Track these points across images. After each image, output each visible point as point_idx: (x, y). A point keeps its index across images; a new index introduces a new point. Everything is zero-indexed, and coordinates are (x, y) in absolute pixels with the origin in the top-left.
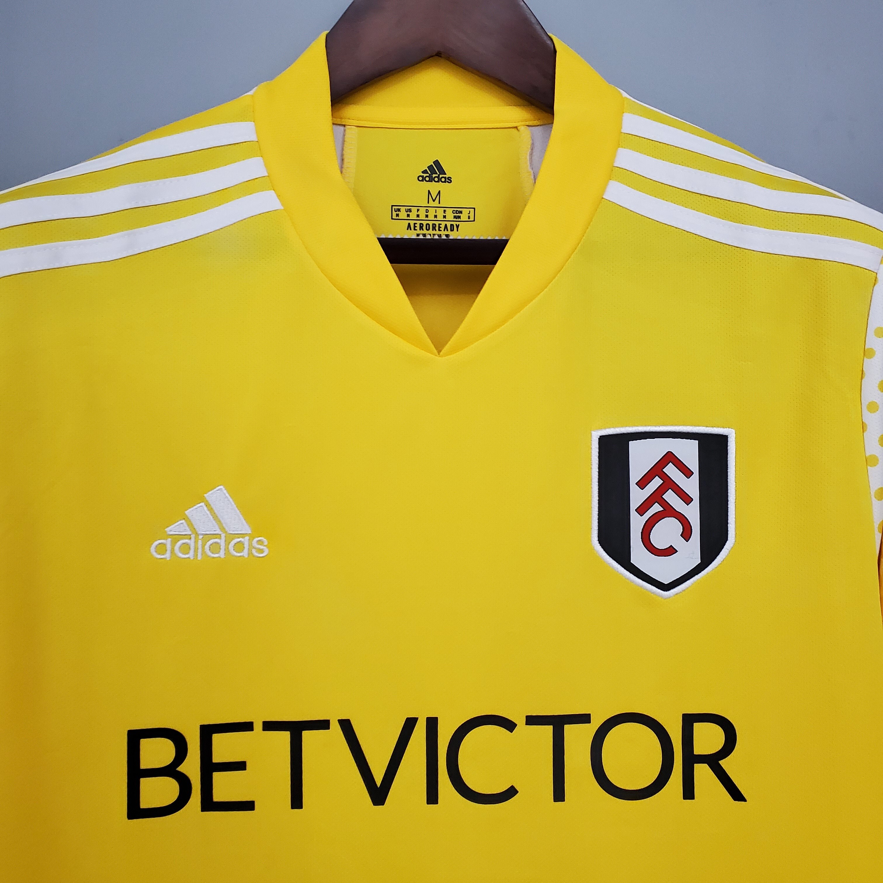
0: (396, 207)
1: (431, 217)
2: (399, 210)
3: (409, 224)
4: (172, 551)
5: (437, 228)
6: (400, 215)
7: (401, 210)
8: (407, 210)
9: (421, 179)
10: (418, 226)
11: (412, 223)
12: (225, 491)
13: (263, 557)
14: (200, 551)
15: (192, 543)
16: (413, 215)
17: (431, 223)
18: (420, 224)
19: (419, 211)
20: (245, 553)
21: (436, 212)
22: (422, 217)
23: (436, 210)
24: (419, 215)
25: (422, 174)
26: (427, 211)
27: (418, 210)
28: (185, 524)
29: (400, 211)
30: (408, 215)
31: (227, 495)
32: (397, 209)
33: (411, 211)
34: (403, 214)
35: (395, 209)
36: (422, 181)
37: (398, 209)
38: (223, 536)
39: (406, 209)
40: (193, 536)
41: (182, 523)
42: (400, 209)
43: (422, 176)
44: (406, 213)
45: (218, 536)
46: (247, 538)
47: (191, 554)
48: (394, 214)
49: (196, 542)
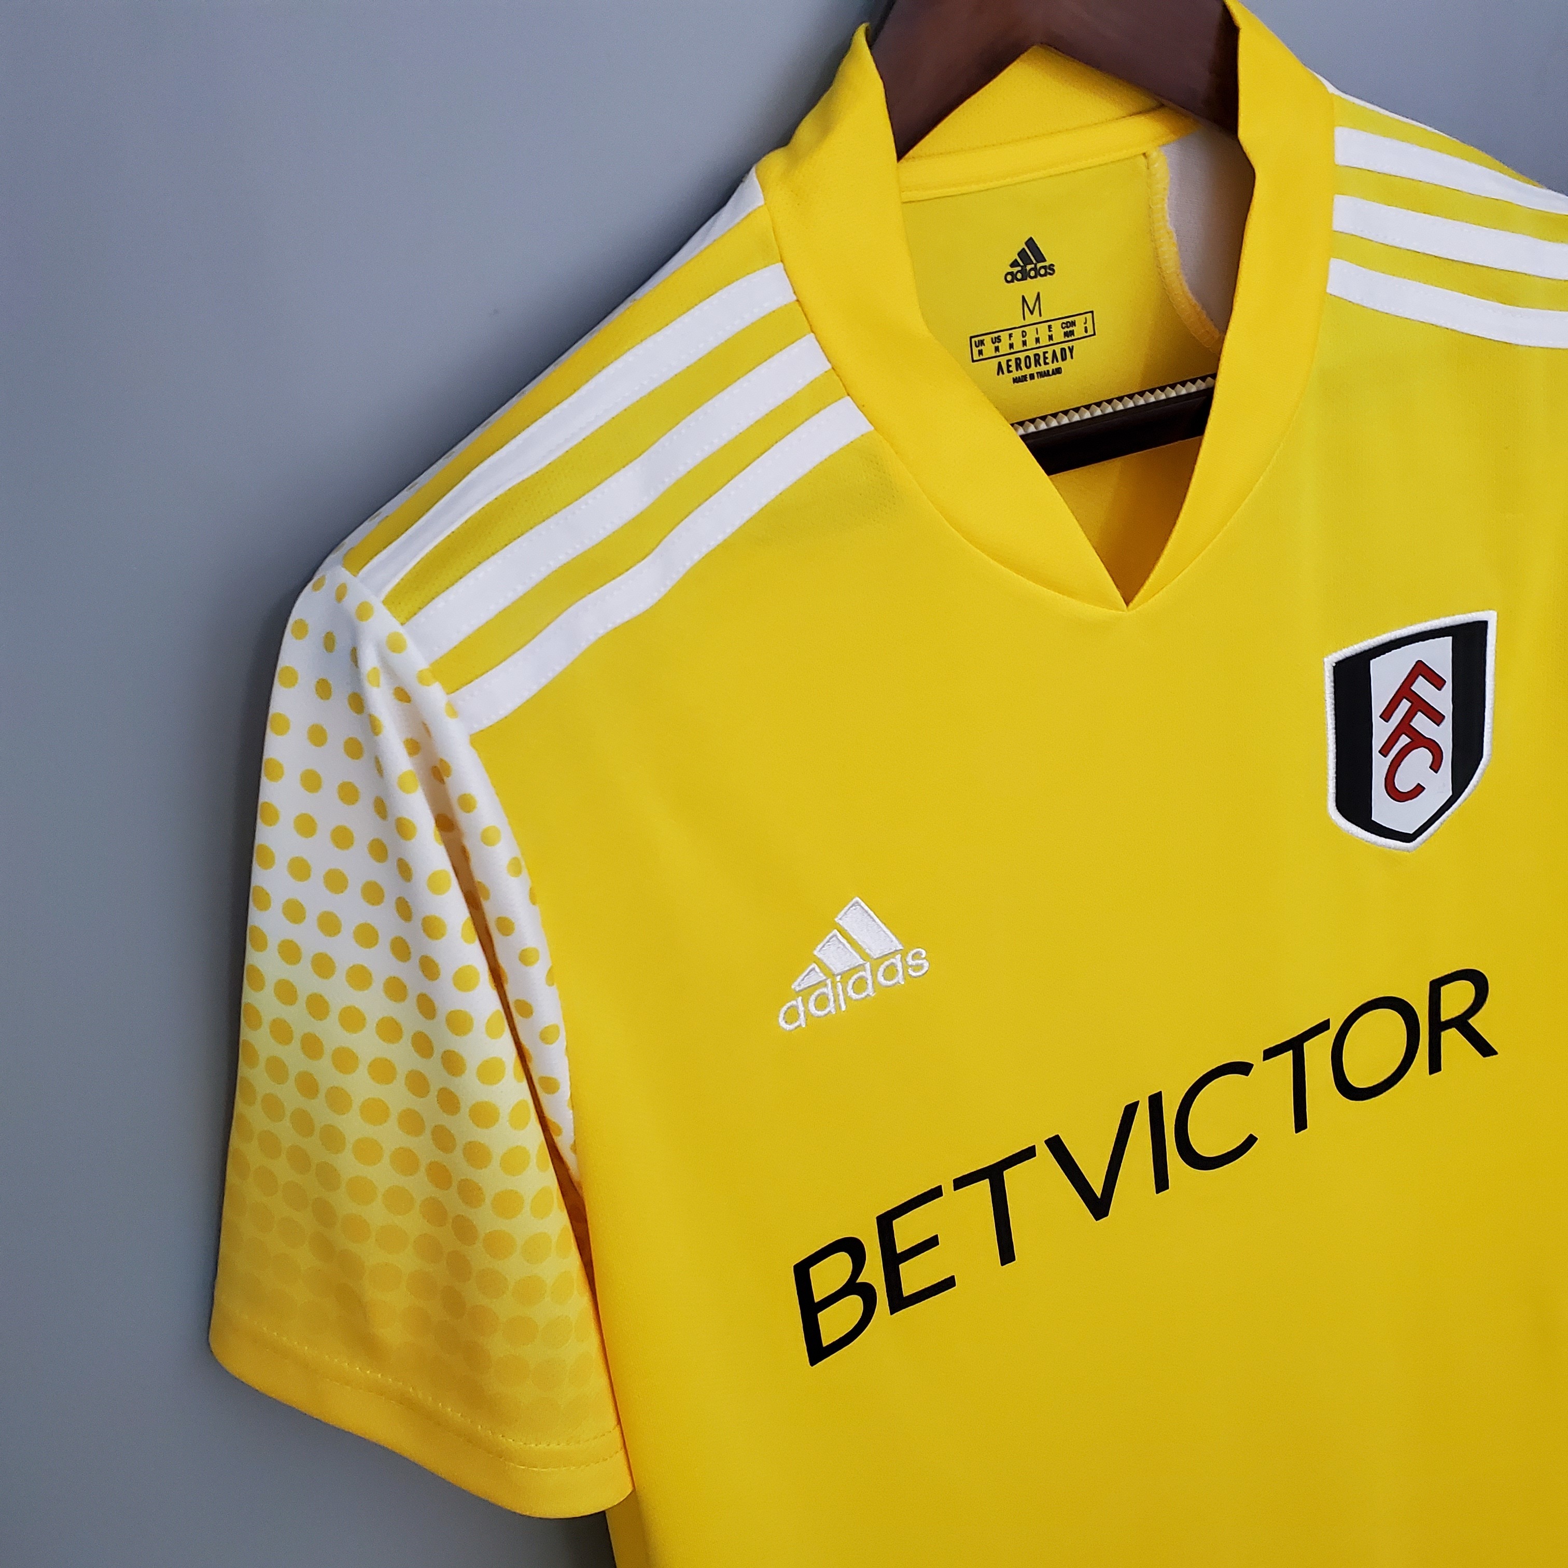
0: (977, 339)
1: (1031, 343)
2: (982, 343)
3: (1000, 363)
4: (807, 1013)
5: (1042, 361)
6: (984, 352)
7: (985, 342)
8: (994, 340)
9: (1009, 278)
10: (1013, 363)
11: (1003, 360)
12: (863, 904)
13: (923, 974)
14: (841, 997)
15: (828, 990)
16: (1004, 348)
17: (1031, 354)
18: (1017, 359)
19: (1012, 336)
20: (900, 978)
21: (1037, 333)
22: (1018, 346)
23: (1037, 329)
24: (1013, 344)
25: (1011, 270)
26: (1024, 334)
27: (1010, 336)
28: (817, 969)
29: (984, 345)
30: (997, 349)
31: (866, 908)
32: (979, 341)
33: (1000, 341)
34: (988, 349)
35: (975, 342)
36: (1012, 281)
37: (981, 340)
38: (868, 966)
39: (992, 339)
40: (829, 982)
41: (813, 969)
42: (984, 340)
43: (1011, 273)
44: (993, 346)
45: (861, 967)
46: (898, 957)
47: (831, 1007)
48: (975, 350)
49: (834, 987)
